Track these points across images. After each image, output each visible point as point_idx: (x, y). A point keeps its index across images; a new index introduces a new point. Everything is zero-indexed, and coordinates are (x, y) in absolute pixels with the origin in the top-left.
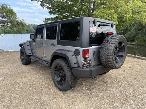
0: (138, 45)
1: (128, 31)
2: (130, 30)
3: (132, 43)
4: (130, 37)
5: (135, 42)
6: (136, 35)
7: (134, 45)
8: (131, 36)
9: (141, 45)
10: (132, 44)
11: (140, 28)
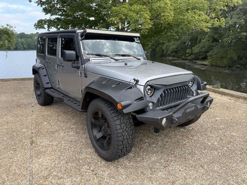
0: (212, 65)
1: (198, 42)
2: (200, 40)
3: (204, 62)
4: (200, 52)
5: (208, 61)
6: (210, 48)
7: (206, 65)
8: (202, 50)
9: (217, 66)
10: (203, 65)
11: (216, 36)
